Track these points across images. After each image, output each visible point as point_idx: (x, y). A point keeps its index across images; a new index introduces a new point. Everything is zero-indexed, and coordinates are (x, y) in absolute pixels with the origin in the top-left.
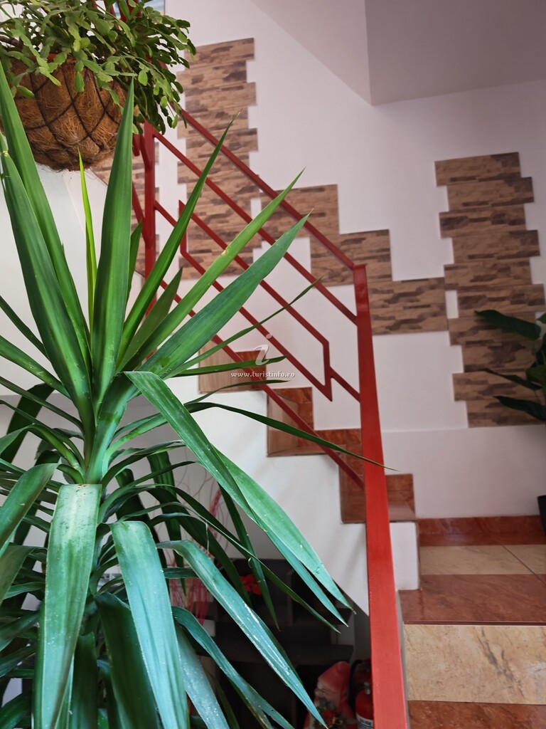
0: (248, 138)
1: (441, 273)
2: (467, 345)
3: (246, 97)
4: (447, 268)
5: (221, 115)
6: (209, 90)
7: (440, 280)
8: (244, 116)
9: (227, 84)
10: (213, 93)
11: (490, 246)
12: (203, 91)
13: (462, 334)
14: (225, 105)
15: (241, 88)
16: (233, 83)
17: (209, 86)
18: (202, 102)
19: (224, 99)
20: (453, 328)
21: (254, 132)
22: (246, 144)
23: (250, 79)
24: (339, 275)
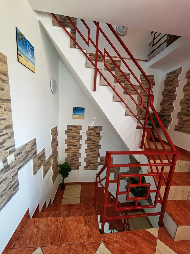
0: (99, 146)
1: (126, 172)
2: (128, 182)
3: (99, 139)
4: (127, 171)
5: (94, 141)
6: (92, 136)
7: (126, 173)
8: (99, 142)
9: (96, 135)
10: (93, 136)
11: (134, 168)
12: (91, 136)
13: (128, 180)
14: (95, 139)
15: (99, 136)
16: (97, 135)
17: (92, 135)
18: (91, 138)
19: (95, 138)
20: (126, 180)
21: (100, 145)
22: (99, 148)
23: (100, 135)
24: (111, 171)
